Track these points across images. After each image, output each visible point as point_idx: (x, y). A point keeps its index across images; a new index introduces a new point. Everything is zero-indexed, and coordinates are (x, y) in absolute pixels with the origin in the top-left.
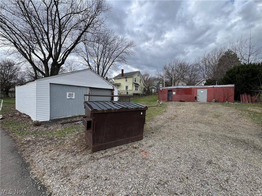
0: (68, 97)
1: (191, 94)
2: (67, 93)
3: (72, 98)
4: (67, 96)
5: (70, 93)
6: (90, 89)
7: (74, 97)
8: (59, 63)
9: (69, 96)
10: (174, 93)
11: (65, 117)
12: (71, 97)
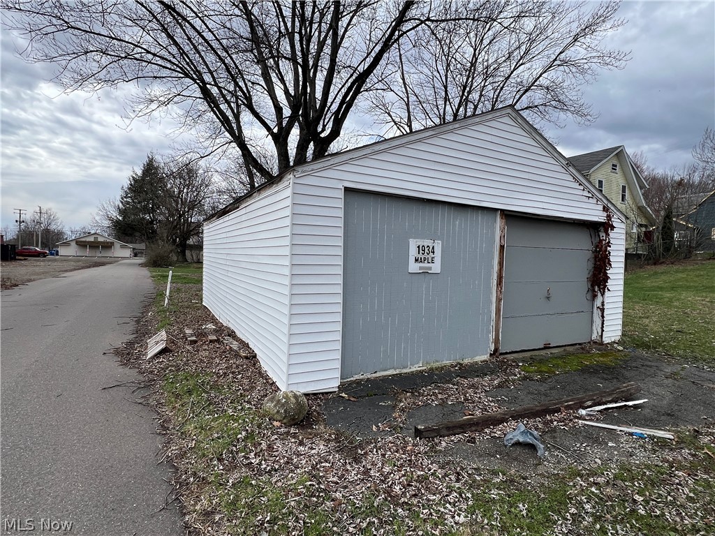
0: (414, 267)
2: (411, 240)
3: (430, 269)
4: (412, 260)
5: (421, 243)
6: (507, 224)
7: (436, 267)
8: (323, 135)
9: (416, 260)
11: (397, 372)
12: (426, 265)
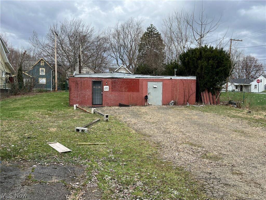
1: (138, 91)
10: (106, 88)
